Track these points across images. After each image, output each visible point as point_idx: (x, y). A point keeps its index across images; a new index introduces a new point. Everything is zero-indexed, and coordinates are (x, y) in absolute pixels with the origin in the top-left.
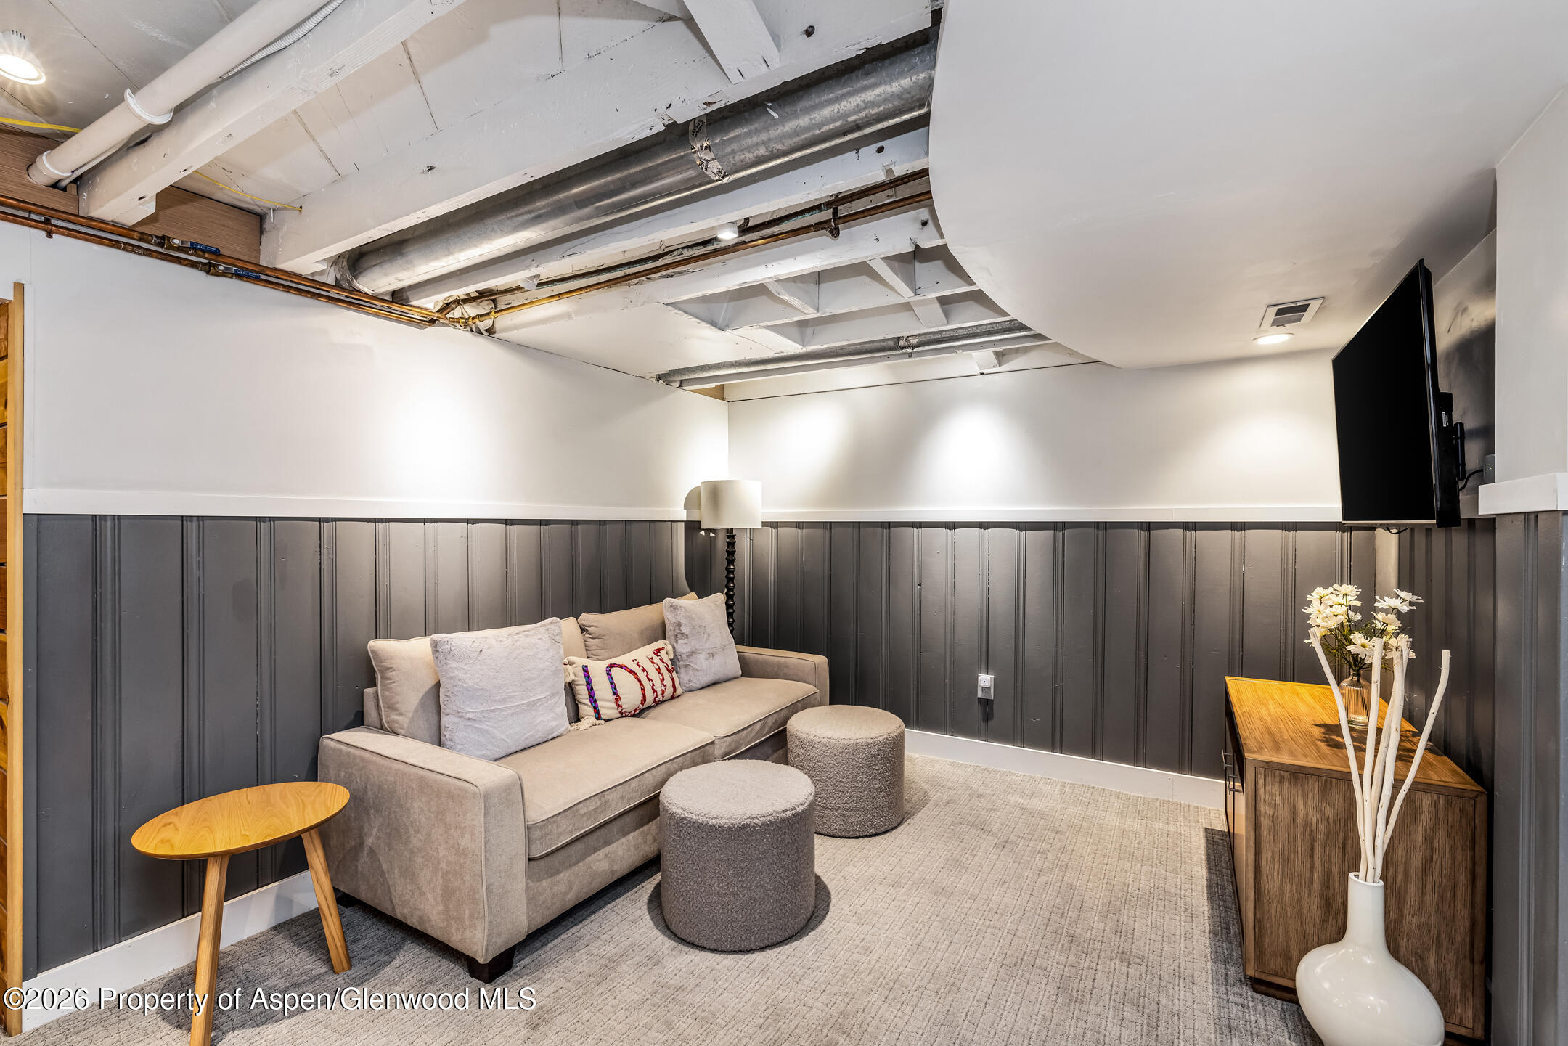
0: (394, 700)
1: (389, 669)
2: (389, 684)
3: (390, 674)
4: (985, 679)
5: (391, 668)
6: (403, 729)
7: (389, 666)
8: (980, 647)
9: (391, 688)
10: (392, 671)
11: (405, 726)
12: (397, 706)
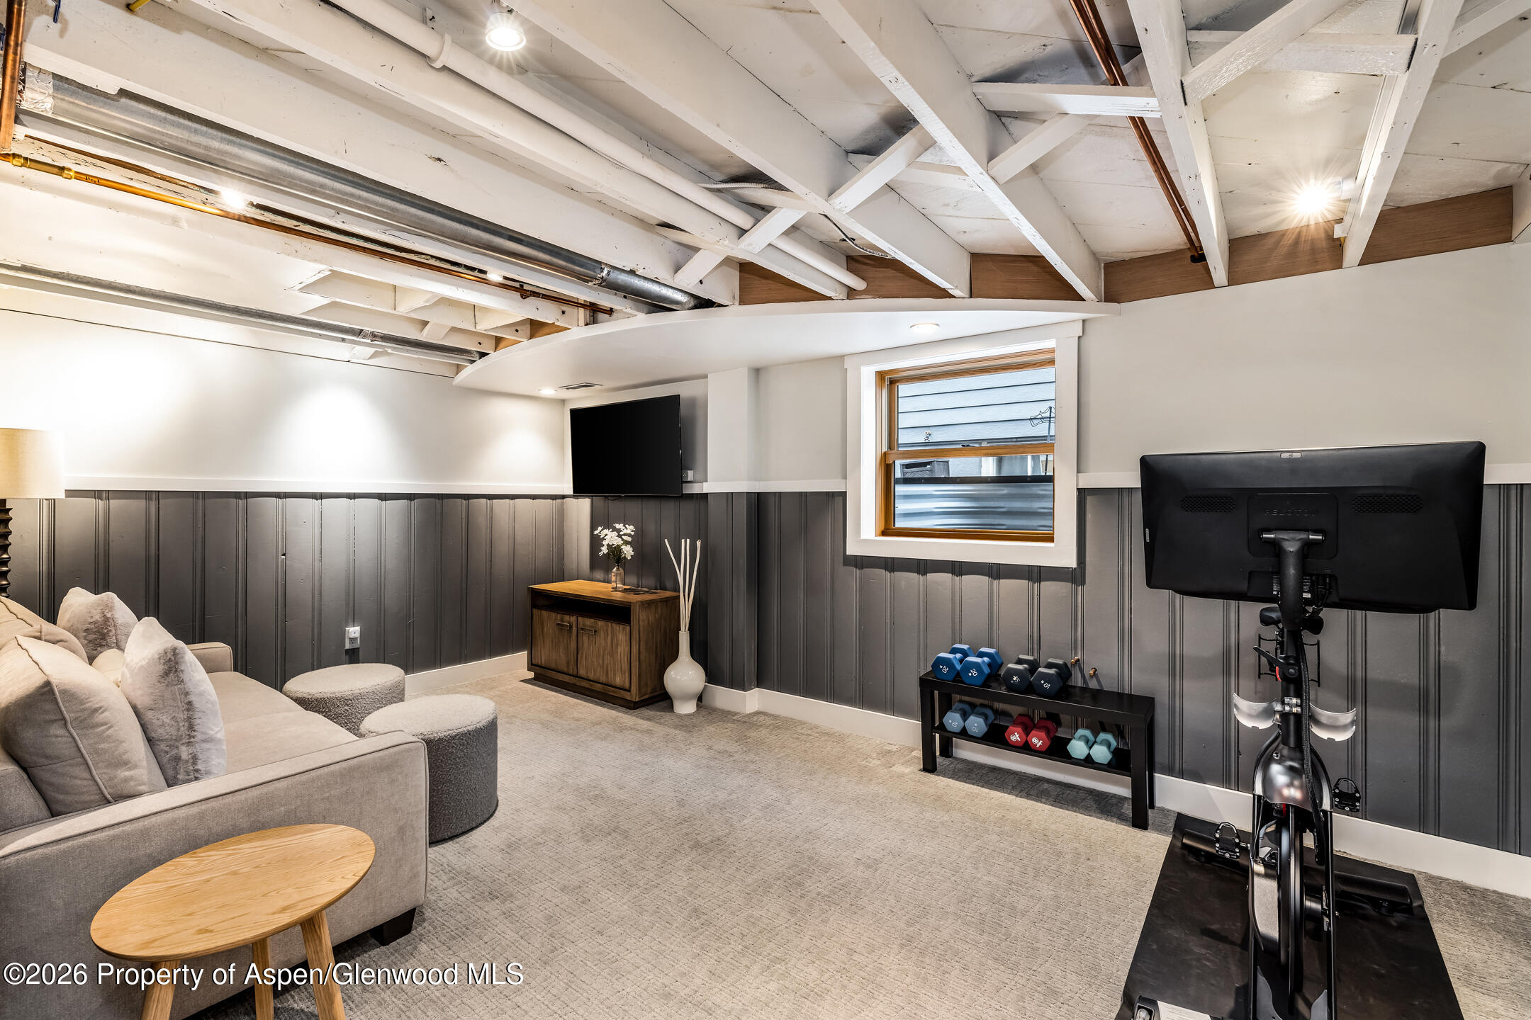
0: (121, 750)
1: (96, 710)
2: (104, 731)
3: (100, 717)
4: (354, 631)
5: (100, 708)
6: (144, 784)
7: (97, 706)
8: (347, 604)
9: (109, 737)
10: (103, 712)
11: (145, 778)
12: (125, 757)
